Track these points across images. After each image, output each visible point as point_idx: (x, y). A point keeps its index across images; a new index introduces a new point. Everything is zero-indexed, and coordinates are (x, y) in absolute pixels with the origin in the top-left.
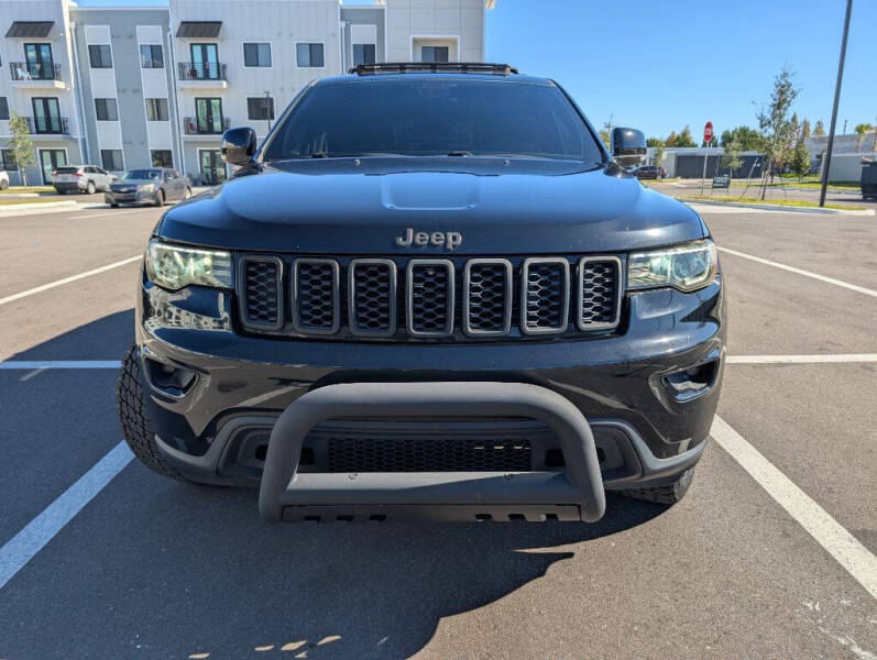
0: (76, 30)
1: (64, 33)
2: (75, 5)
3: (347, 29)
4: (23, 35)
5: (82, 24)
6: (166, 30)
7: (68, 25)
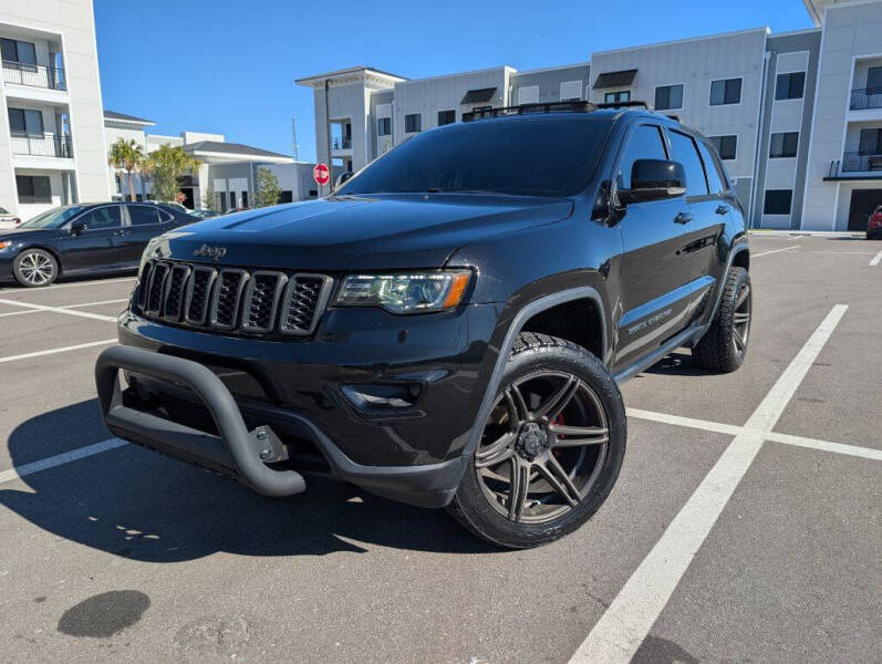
0: (512, 93)
1: (503, 96)
2: (515, 71)
3: (773, 58)
4: (472, 102)
5: (518, 87)
6: (586, 83)
7: (507, 88)
